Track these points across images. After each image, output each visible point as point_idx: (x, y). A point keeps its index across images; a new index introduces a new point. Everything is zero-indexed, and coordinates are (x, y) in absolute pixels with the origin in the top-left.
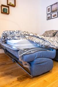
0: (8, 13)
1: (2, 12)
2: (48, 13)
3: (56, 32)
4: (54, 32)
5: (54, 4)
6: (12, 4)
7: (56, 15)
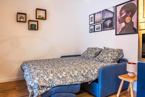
0: (36, 29)
1: (30, 28)
2: (91, 23)
3: (99, 51)
4: (97, 51)
5: (98, 13)
6: (42, 17)
7: (99, 28)
